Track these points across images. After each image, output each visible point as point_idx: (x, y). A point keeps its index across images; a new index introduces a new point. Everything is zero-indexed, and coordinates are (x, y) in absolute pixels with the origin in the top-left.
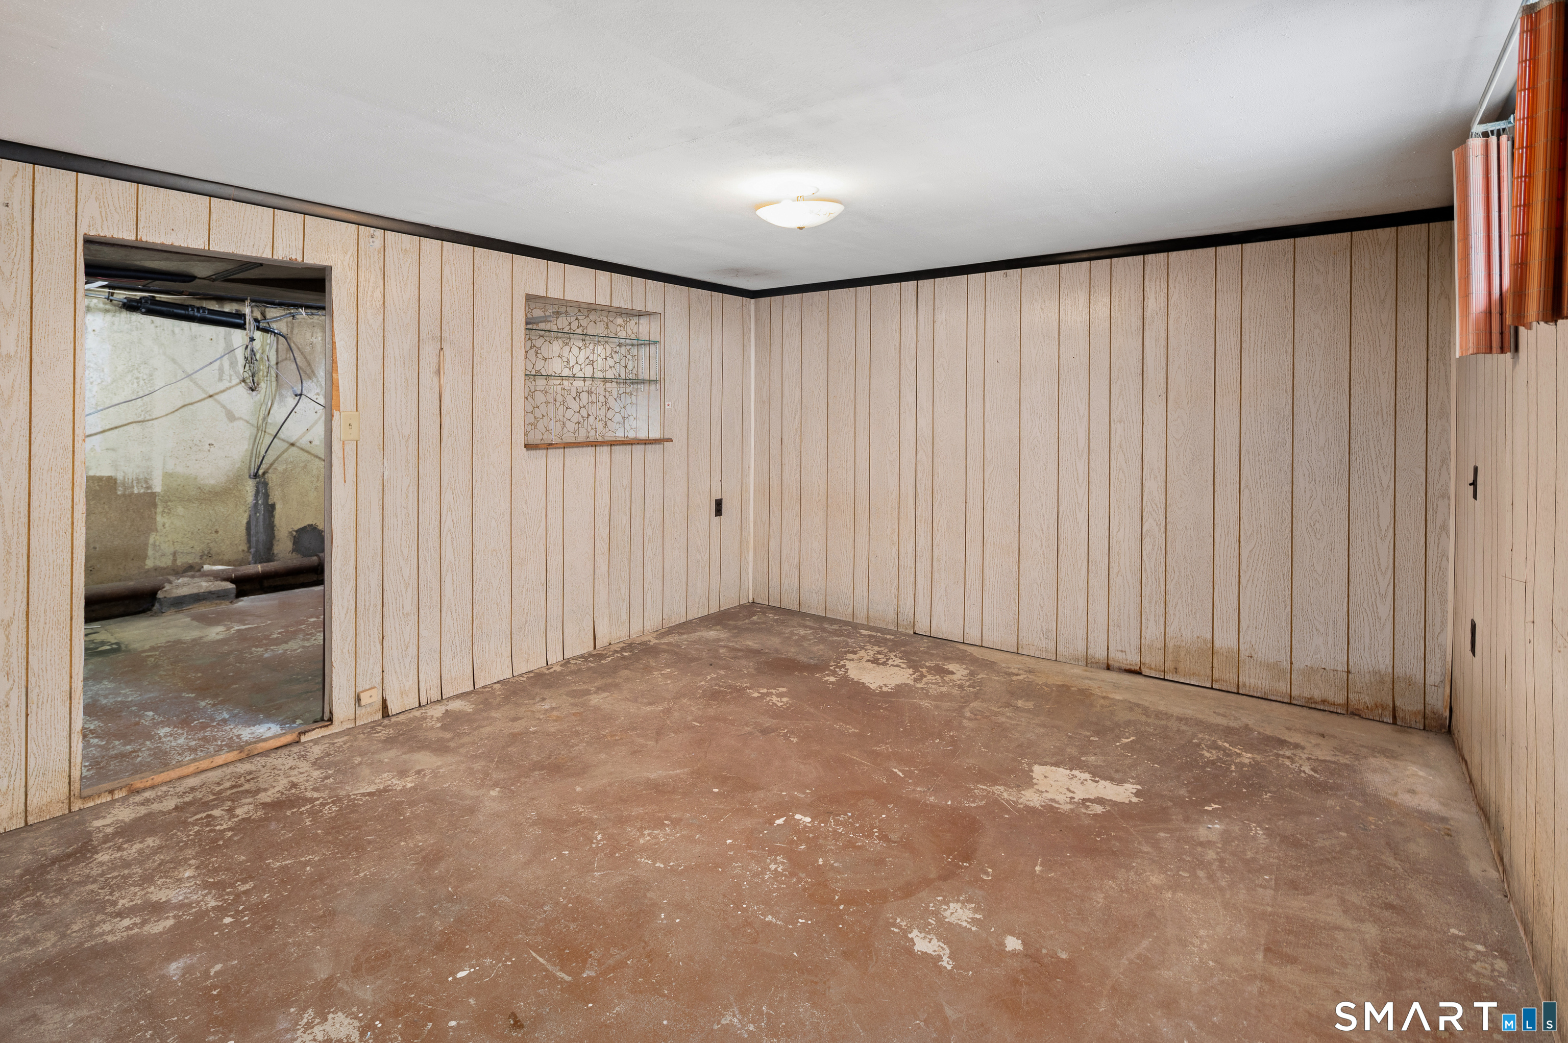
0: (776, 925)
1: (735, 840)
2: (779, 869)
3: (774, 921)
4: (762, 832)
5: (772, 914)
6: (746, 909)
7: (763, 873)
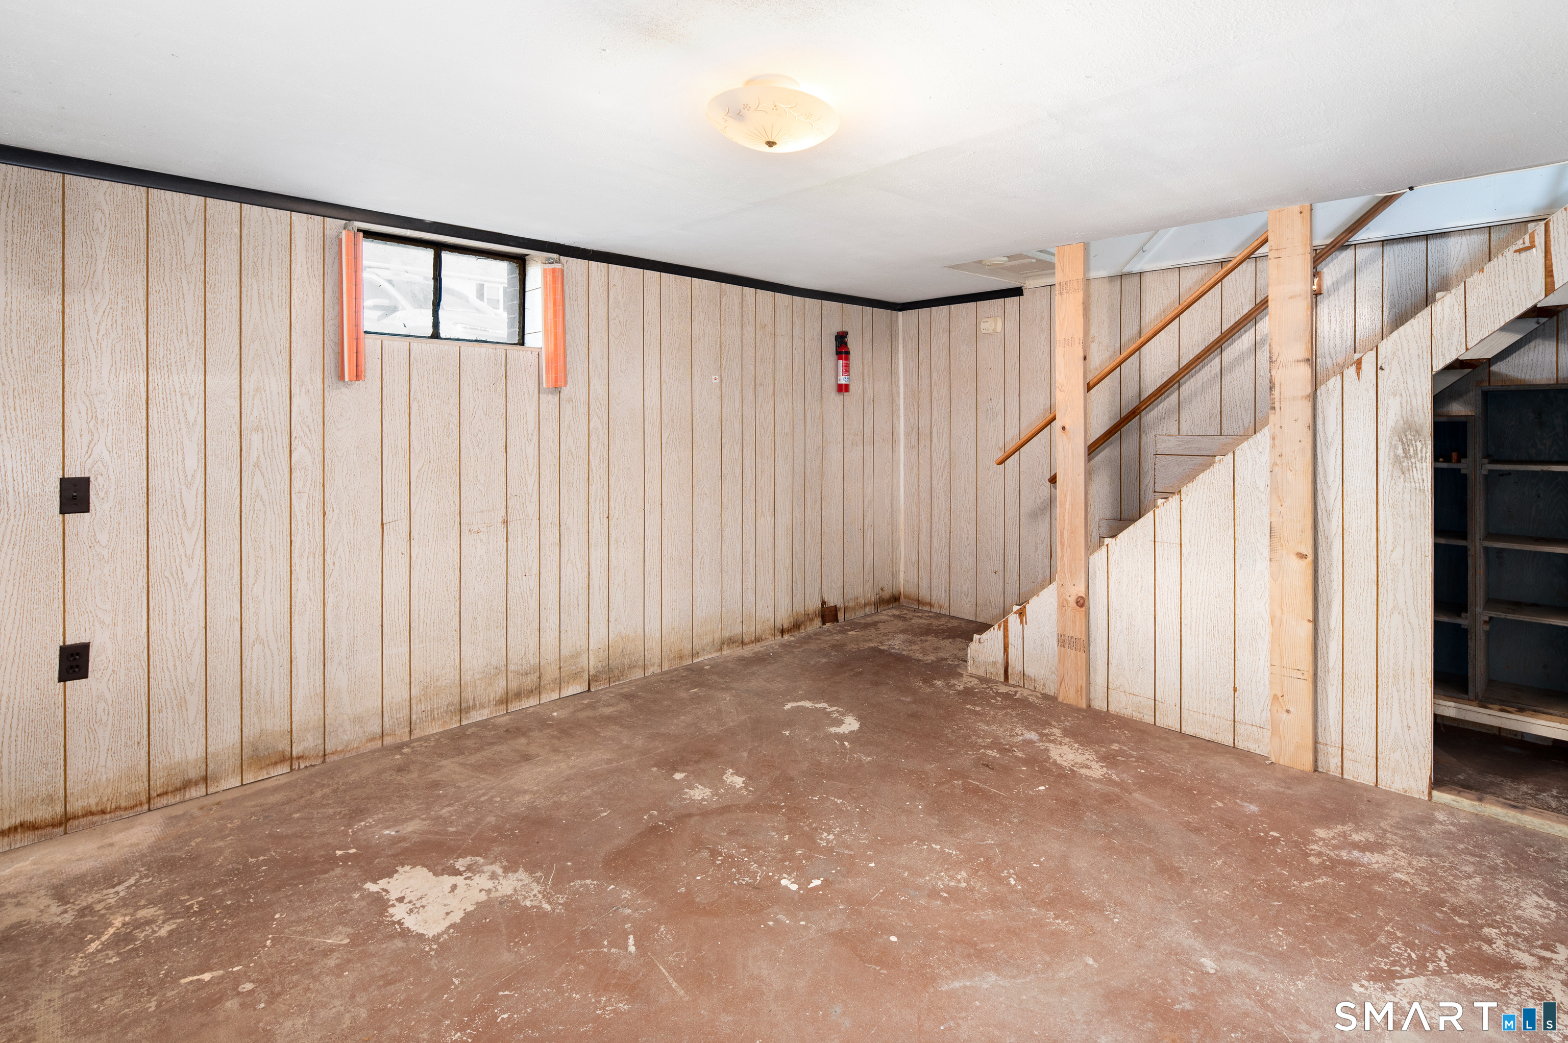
0: (835, 797)
1: (866, 866)
2: (826, 834)
3: (836, 800)
4: (838, 872)
5: (836, 803)
6: (856, 807)
7: (841, 833)
